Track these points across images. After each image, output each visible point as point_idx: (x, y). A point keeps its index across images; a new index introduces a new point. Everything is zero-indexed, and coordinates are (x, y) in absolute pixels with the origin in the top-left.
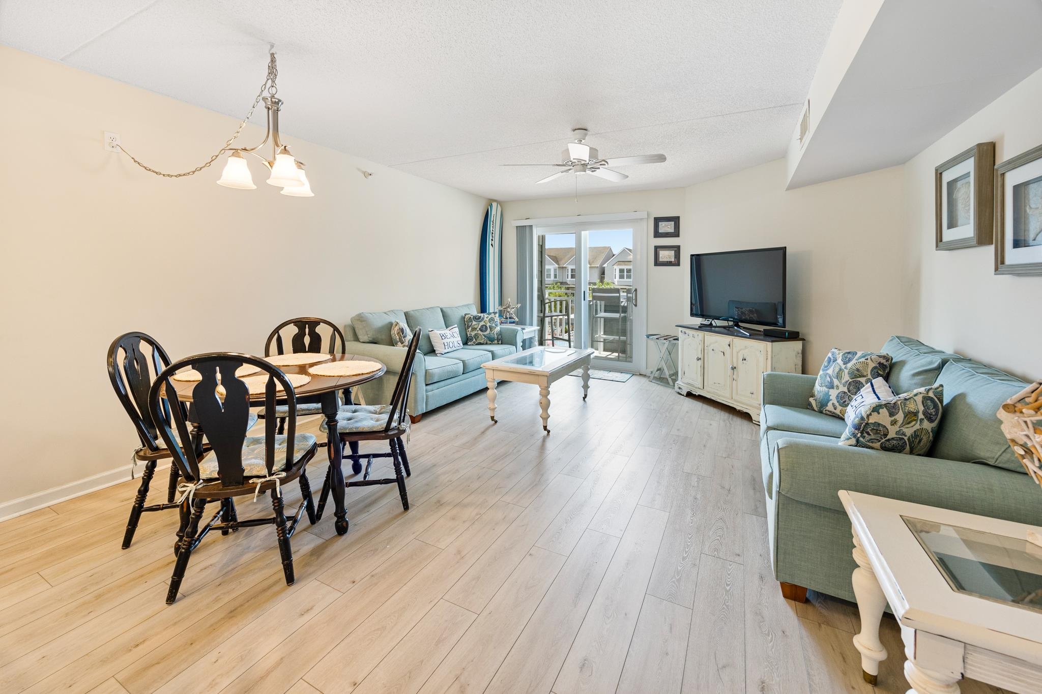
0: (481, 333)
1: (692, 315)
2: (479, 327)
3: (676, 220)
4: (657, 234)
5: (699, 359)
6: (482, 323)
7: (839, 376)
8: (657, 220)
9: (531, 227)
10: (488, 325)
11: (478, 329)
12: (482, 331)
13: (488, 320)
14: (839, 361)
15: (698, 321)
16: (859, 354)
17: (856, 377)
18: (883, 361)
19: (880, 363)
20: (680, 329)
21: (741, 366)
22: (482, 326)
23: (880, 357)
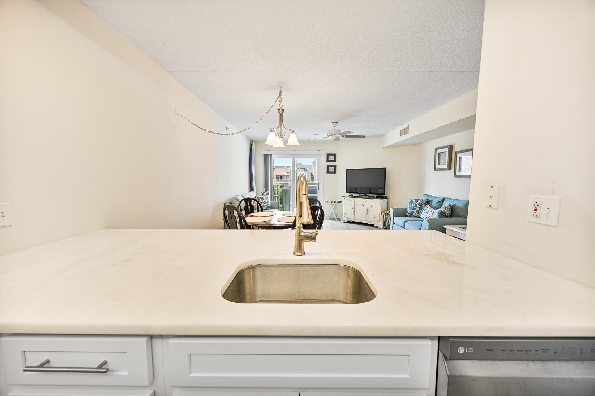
0: (265, 205)
1: (347, 192)
2: (263, 202)
3: (335, 155)
4: (328, 160)
5: (353, 208)
6: (264, 200)
7: (416, 205)
8: (328, 155)
9: (271, 155)
10: (266, 201)
11: (263, 203)
12: (264, 203)
13: (266, 198)
14: (414, 202)
15: (348, 194)
16: (420, 200)
17: (421, 205)
18: (427, 200)
19: (426, 201)
20: (344, 198)
21: (370, 209)
22: (264, 201)
23: (426, 199)
